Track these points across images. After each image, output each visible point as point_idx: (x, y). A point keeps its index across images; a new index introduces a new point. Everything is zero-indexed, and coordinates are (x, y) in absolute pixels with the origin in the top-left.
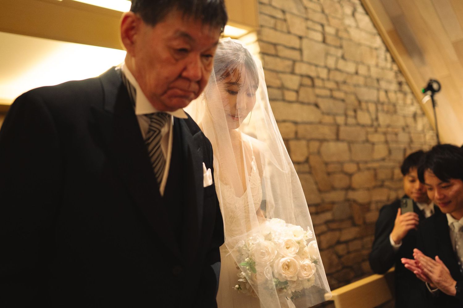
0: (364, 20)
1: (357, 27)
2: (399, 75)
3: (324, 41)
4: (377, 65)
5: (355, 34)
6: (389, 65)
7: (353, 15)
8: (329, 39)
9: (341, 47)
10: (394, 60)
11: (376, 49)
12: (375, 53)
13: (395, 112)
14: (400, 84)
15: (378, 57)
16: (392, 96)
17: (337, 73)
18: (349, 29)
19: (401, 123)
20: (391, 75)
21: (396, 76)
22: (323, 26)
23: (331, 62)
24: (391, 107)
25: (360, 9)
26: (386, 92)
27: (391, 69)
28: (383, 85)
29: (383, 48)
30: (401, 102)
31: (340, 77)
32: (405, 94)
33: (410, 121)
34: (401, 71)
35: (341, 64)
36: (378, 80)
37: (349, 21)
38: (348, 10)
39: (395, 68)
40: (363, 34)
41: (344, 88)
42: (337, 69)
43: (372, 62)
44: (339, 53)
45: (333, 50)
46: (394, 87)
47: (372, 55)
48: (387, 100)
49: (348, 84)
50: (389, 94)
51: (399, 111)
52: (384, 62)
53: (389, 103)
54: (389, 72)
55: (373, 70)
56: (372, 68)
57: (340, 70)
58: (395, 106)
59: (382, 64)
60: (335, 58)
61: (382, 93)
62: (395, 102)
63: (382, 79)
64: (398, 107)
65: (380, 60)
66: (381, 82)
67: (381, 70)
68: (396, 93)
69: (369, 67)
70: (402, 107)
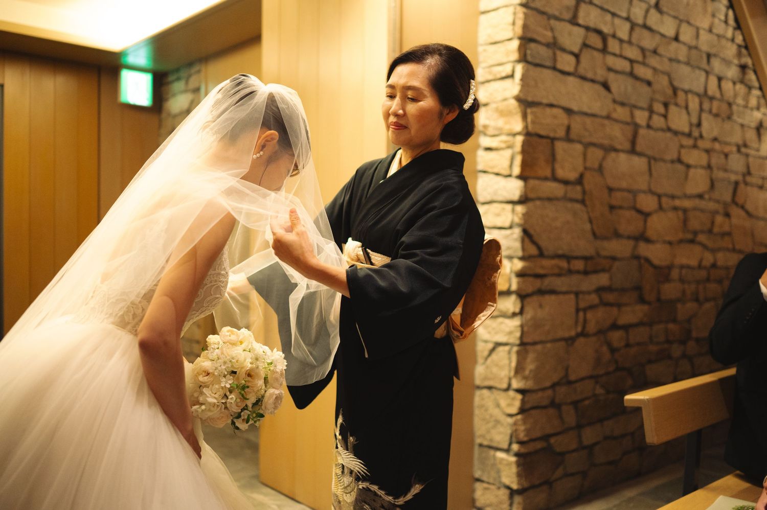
2: (744, 51)
4: (710, 31)
6: (729, 33)
10: (738, 26)
12: (710, 7)
13: (729, 117)
14: (743, 67)
15: (713, 16)
16: (727, 86)
17: (646, 33)
19: (737, 138)
20: (730, 51)
21: (739, 55)
23: (638, 13)
24: (724, 106)
26: (720, 79)
27: (733, 40)
28: (716, 64)
30: (740, 101)
31: (648, 42)
32: (750, 88)
33: (751, 135)
34: (747, 46)
35: (654, 19)
36: (709, 56)
39: (739, 39)
41: (653, 61)
42: (645, 27)
43: (705, 24)
46: (732, 72)
47: (705, 10)
48: (718, 95)
49: (660, 55)
50: (723, 84)
51: (735, 117)
52: (723, 25)
53: (722, 99)
54: (729, 44)
55: (704, 36)
56: (702, 32)
57: (649, 29)
58: (730, 105)
59: (720, 28)
60: (644, 6)
61: (713, 81)
62: (731, 100)
63: (715, 55)
64: (735, 108)
65: (716, 21)
66: (713, 60)
67: (715, 38)
68: (734, 83)
69: (698, 29)
70: (741, 109)
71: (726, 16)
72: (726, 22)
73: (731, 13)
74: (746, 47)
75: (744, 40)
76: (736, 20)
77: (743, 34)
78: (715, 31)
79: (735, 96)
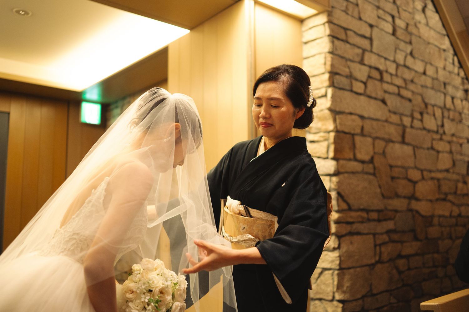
0: (434, 18)
1: (427, 24)
2: (466, 81)
3: (394, 33)
4: (444, 69)
5: (424, 31)
6: (456, 70)
7: (424, 10)
8: (399, 33)
9: (410, 43)
10: (461, 66)
11: (444, 50)
12: (443, 55)
13: (461, 121)
14: (466, 91)
15: (446, 60)
16: (458, 102)
17: (406, 70)
18: (418, 25)
19: (466, 134)
20: (458, 81)
21: (463, 83)
22: (393, 17)
23: (400, 58)
24: (457, 115)
25: (430, 6)
26: (453, 98)
27: (458, 74)
28: (450, 89)
29: (452, 52)
30: (466, 111)
31: (408, 75)
35: (410, 61)
36: (445, 84)
37: (419, 17)
38: (419, 6)
39: (462, 74)
40: (432, 32)
41: (411, 87)
42: (405, 66)
43: (440, 64)
44: (409, 49)
45: (402, 45)
46: (460, 94)
47: (440, 56)
48: (452, 108)
49: (416, 84)
50: (455, 101)
51: (464, 121)
52: (452, 66)
53: (455, 110)
54: (456, 77)
55: (441, 72)
56: (439, 70)
57: (408, 68)
58: (460, 114)
59: (450, 67)
60: (404, 54)
61: (449, 99)
62: (461, 111)
63: (449, 84)
64: (463, 116)
65: (448, 63)
66: (447, 87)
67: (448, 73)
68: (462, 101)
69: (437, 68)
70: (467, 116)
71: (453, 60)
72: (453, 64)
73: (456, 59)
74: (467, 79)
75: (465, 74)
76: (459, 62)
77: (464, 71)
78: (447, 69)
79: (463, 108)
